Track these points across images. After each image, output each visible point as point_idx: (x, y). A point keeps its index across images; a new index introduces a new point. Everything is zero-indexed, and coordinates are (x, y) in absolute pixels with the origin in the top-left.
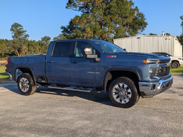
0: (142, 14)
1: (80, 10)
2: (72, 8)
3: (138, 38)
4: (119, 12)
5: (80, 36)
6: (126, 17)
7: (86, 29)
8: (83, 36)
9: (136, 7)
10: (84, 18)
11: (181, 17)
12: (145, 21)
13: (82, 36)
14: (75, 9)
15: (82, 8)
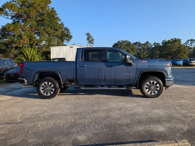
0: (68, 29)
1: (13, 18)
2: (3, 15)
3: (71, 47)
4: (51, 25)
5: (16, 43)
6: (56, 30)
7: (23, 37)
8: (20, 42)
9: (62, 23)
10: (19, 26)
11: (86, 34)
12: (71, 34)
13: (18, 42)
14: (6, 17)
15: (14, 17)
